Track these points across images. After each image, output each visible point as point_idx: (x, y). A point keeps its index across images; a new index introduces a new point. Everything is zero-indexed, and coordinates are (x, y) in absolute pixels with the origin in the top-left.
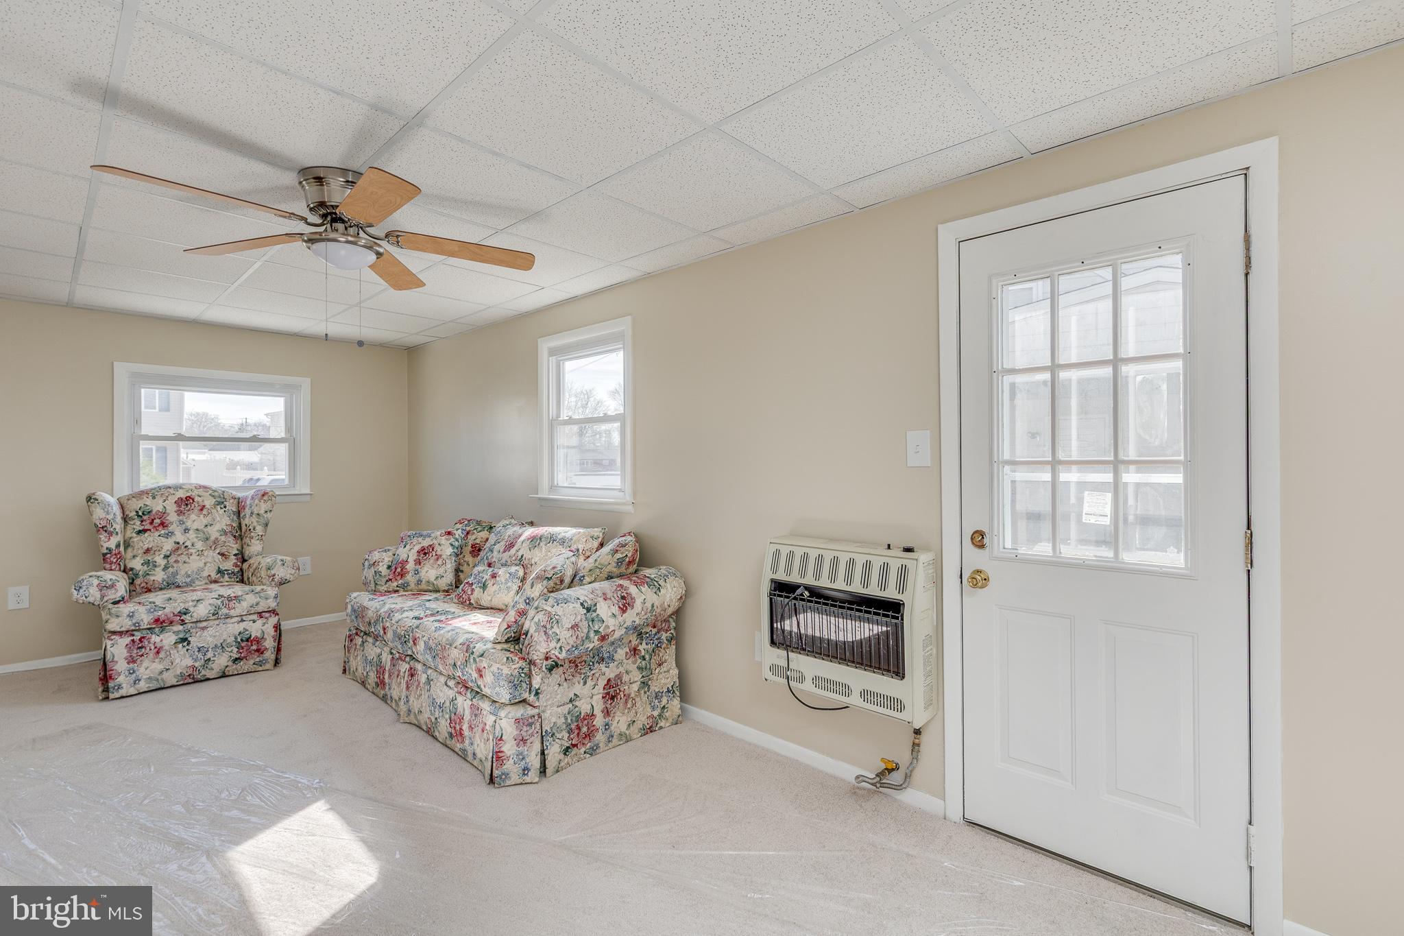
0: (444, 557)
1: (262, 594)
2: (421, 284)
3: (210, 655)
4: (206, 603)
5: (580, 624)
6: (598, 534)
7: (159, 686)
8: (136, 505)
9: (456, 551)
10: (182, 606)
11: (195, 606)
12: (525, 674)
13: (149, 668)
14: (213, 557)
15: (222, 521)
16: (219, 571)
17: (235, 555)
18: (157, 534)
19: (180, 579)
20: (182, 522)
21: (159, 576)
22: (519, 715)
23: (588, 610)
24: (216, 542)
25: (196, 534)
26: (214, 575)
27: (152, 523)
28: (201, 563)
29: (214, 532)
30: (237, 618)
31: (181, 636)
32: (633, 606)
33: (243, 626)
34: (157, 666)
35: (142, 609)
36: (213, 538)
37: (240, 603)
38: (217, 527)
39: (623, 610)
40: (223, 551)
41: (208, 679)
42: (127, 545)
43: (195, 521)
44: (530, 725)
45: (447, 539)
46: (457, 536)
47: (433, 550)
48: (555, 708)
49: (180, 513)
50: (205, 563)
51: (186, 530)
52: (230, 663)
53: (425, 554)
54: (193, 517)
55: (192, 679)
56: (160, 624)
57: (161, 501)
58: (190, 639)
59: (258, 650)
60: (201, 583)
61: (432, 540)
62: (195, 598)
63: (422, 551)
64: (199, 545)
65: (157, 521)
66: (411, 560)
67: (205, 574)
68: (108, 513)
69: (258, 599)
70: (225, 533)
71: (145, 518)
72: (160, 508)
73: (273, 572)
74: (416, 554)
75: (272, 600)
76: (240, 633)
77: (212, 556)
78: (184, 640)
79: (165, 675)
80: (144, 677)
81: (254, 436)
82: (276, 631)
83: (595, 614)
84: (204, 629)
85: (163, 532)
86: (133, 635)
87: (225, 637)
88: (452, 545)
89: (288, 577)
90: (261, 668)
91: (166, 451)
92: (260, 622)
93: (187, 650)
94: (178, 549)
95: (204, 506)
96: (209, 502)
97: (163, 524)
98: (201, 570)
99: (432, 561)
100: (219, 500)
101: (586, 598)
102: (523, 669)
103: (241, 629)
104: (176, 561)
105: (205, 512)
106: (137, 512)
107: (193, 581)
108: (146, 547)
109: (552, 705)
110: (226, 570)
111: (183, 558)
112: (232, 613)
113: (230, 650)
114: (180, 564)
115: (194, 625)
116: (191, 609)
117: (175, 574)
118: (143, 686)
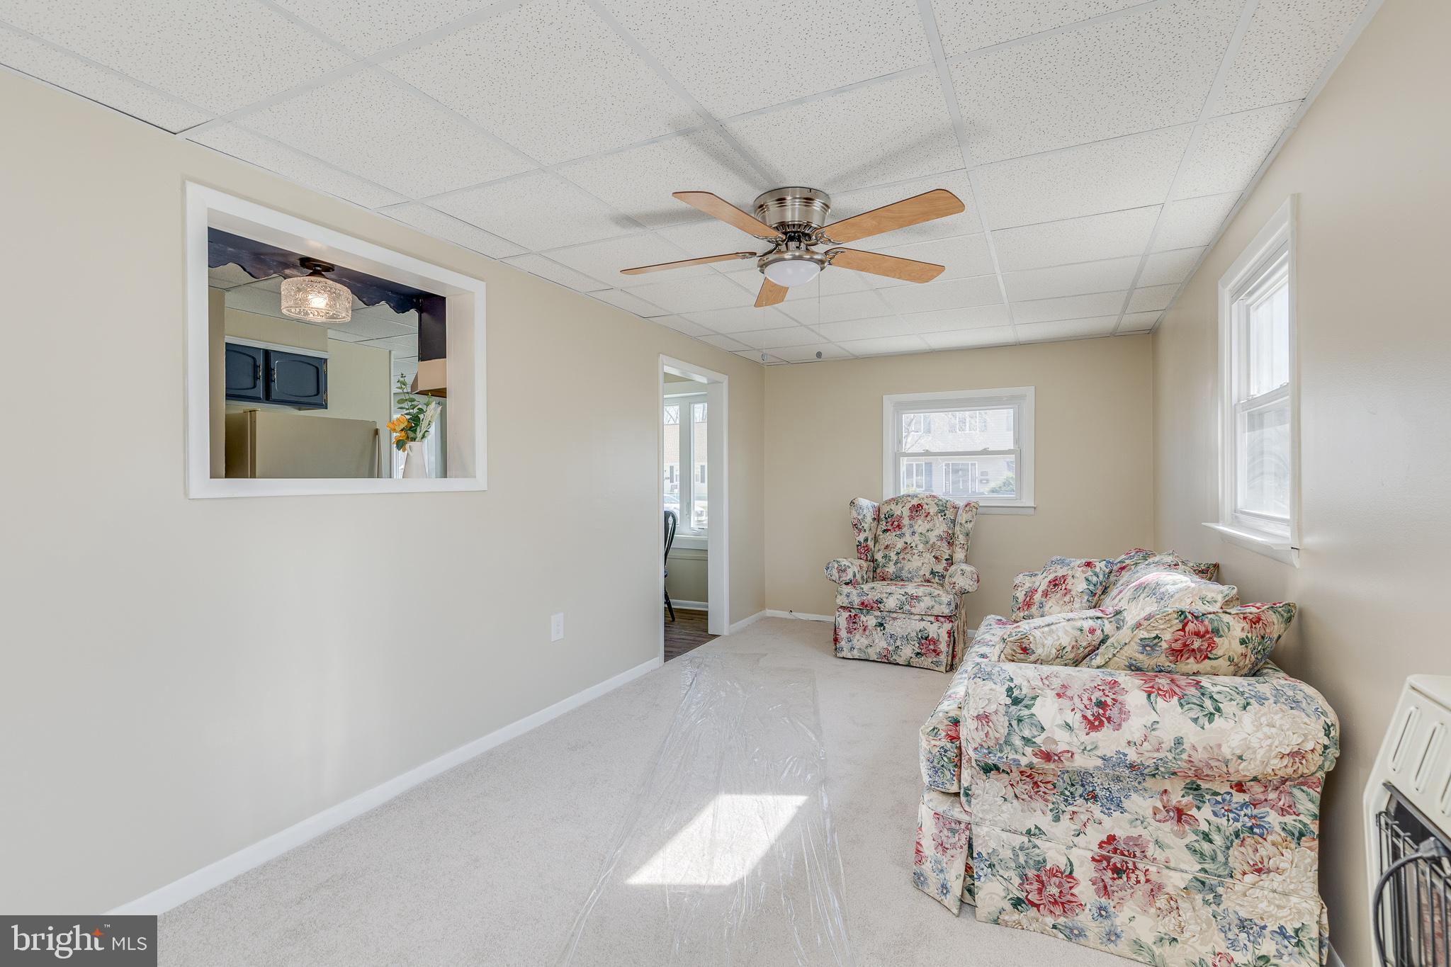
0: (1073, 593)
1: (937, 599)
2: (941, 268)
3: (898, 643)
4: (895, 597)
5: (993, 718)
6: (1213, 595)
7: (865, 658)
8: (885, 509)
9: (1091, 588)
10: (879, 595)
11: (887, 598)
12: (949, 759)
13: (860, 640)
14: (929, 559)
15: (941, 527)
16: (932, 573)
17: (947, 560)
18: (894, 534)
19: (904, 574)
20: (911, 526)
21: (891, 569)
22: (940, 810)
23: (1016, 701)
24: (933, 545)
25: (920, 537)
26: (928, 576)
27: (892, 525)
28: (920, 563)
29: (933, 537)
30: (919, 616)
31: (879, 621)
32: (1120, 725)
33: (923, 624)
34: (865, 641)
35: (855, 592)
36: (931, 542)
37: (919, 603)
38: (936, 532)
39: (1094, 724)
40: (937, 555)
41: (898, 664)
42: (876, 540)
43: (921, 525)
44: (953, 831)
45: (1083, 571)
46: (1097, 570)
47: (1064, 583)
48: (998, 830)
49: (911, 518)
50: (923, 564)
51: (913, 533)
52: (914, 656)
53: (1055, 585)
54: (920, 522)
55: (886, 660)
56: (866, 607)
57: (900, 507)
58: (885, 625)
59: (934, 651)
60: (917, 580)
61: (1068, 570)
62: (888, 591)
63: (1054, 581)
64: (921, 547)
65: (896, 523)
66: (1040, 591)
67: (922, 573)
68: (859, 514)
69: (933, 603)
70: (941, 539)
71: (889, 520)
72: (899, 513)
73: (954, 580)
74: (1047, 584)
75: (944, 606)
76: (920, 631)
77: (928, 557)
78: (881, 625)
79: (870, 650)
80: (857, 647)
81: (985, 449)
82: (949, 637)
83: (1026, 712)
84: (895, 619)
85: (898, 533)
86: (851, 611)
87: (909, 630)
88: (1087, 580)
89: (967, 587)
90: (937, 669)
91: (931, 466)
92: (936, 625)
93: (883, 634)
94: (906, 548)
95: (929, 513)
96: (933, 510)
97: (899, 526)
98: (919, 569)
99: (1059, 595)
100: (941, 508)
101: (1025, 683)
102: (946, 751)
103: (921, 627)
104: (904, 559)
105: (929, 518)
106: (885, 515)
107: (912, 578)
108: (886, 544)
109: (994, 823)
110: (937, 572)
111: (908, 557)
112: (913, 610)
113: (913, 643)
114: (906, 562)
115: (888, 614)
116: (884, 600)
117: (901, 569)
118: (856, 654)
